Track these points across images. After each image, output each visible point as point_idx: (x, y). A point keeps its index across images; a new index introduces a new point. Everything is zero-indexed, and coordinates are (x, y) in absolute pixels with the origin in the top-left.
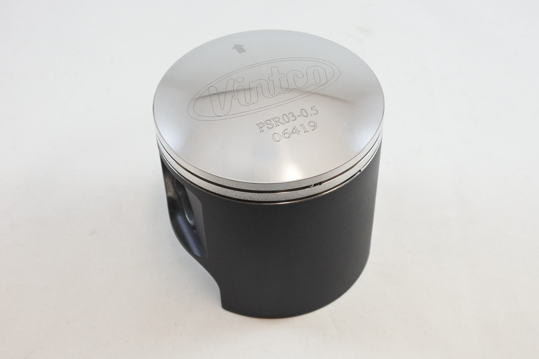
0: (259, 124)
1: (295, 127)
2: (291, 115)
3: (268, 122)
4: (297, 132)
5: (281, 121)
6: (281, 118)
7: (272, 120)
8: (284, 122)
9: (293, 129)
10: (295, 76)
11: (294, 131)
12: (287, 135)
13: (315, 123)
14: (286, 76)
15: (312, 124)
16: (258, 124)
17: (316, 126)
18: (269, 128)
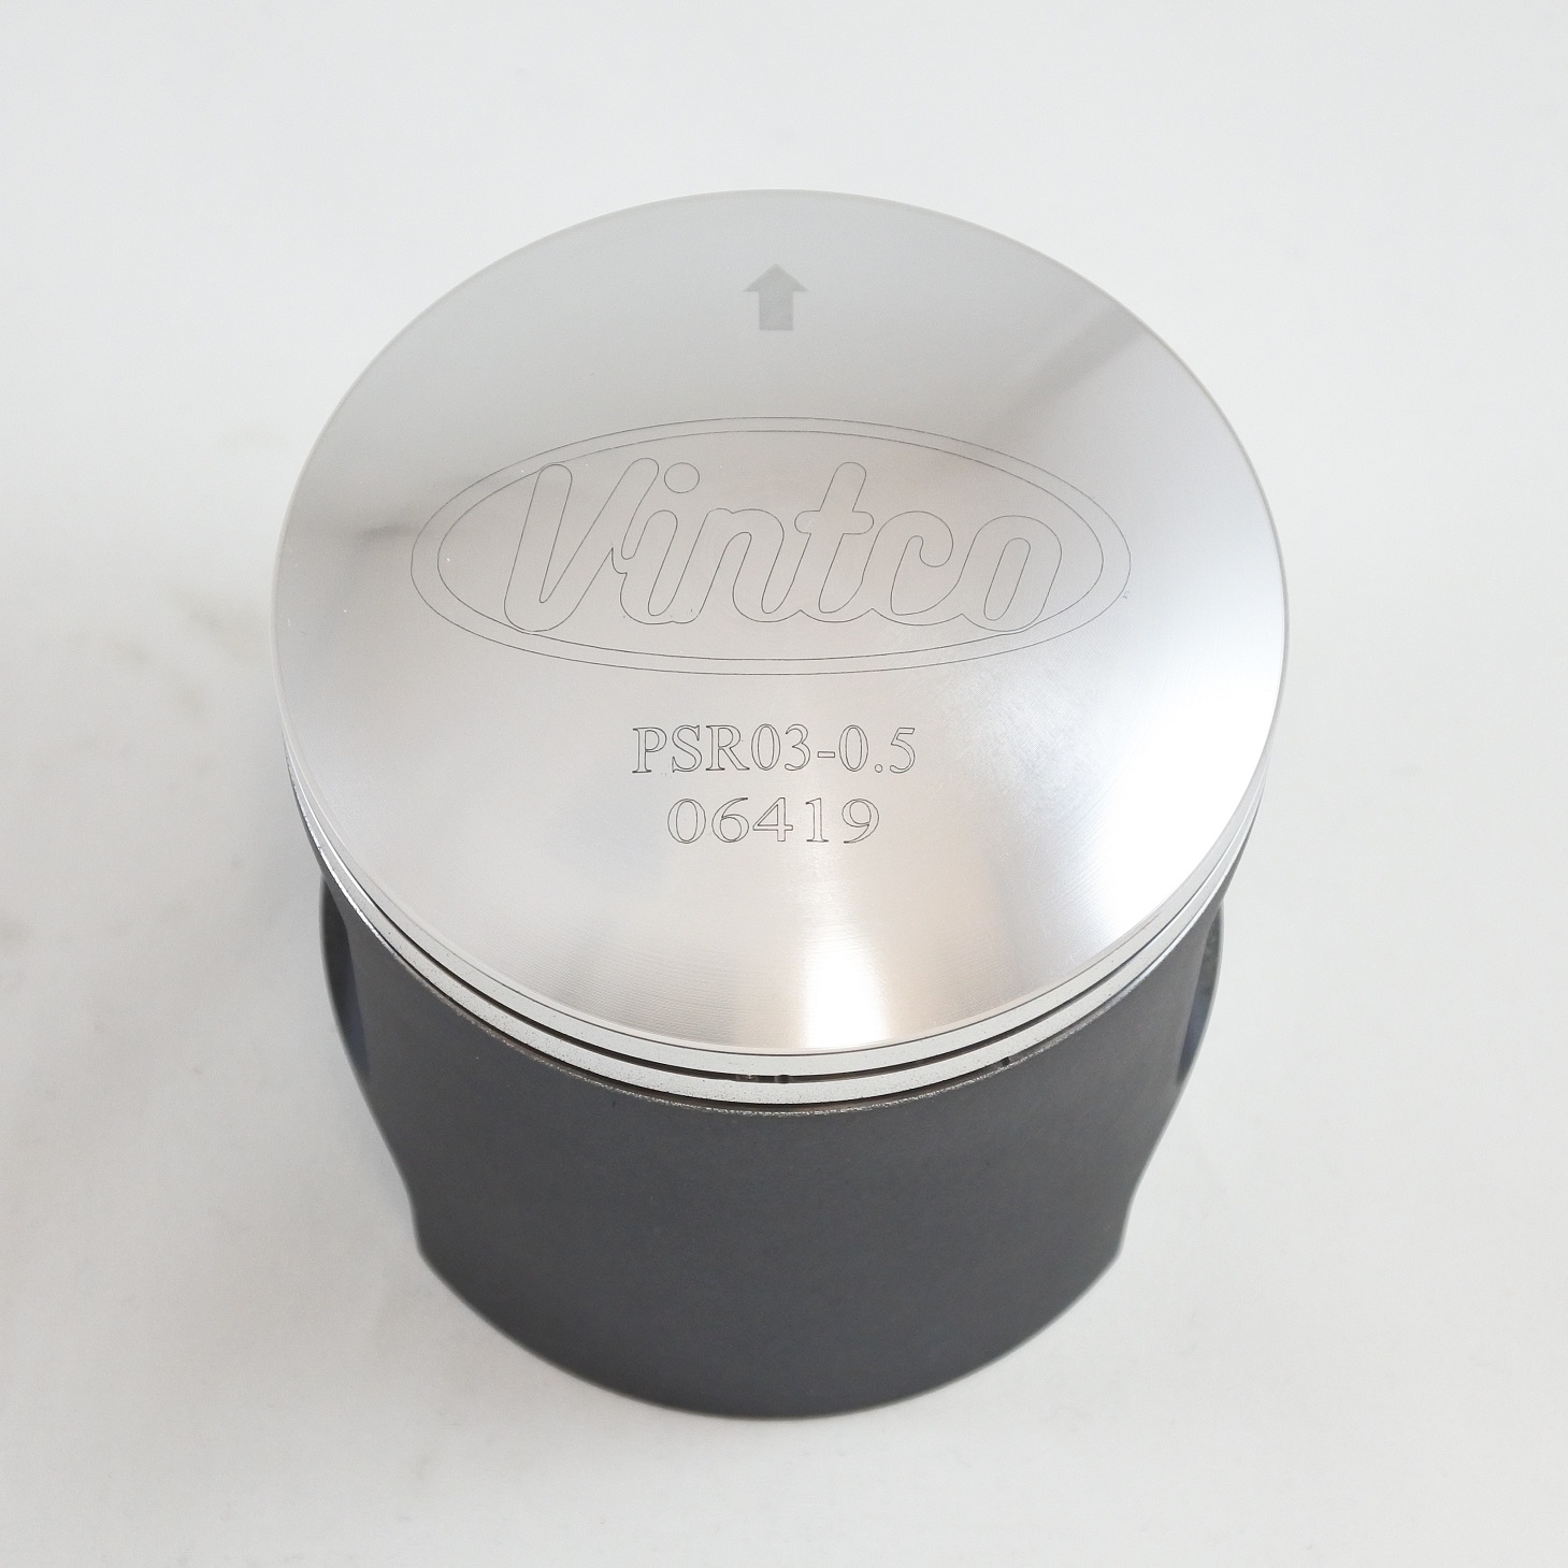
0: (648, 730)
1: (781, 802)
2: (795, 737)
3: (688, 736)
4: (781, 828)
5: (743, 751)
6: (747, 736)
7: (705, 733)
8: (749, 762)
9: (770, 811)
10: (915, 544)
11: (771, 819)
12: (731, 829)
13: (874, 811)
14: (876, 528)
15: (860, 813)
16: (642, 732)
17: (871, 828)
18: (678, 769)
